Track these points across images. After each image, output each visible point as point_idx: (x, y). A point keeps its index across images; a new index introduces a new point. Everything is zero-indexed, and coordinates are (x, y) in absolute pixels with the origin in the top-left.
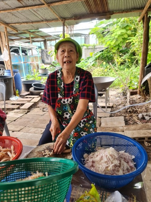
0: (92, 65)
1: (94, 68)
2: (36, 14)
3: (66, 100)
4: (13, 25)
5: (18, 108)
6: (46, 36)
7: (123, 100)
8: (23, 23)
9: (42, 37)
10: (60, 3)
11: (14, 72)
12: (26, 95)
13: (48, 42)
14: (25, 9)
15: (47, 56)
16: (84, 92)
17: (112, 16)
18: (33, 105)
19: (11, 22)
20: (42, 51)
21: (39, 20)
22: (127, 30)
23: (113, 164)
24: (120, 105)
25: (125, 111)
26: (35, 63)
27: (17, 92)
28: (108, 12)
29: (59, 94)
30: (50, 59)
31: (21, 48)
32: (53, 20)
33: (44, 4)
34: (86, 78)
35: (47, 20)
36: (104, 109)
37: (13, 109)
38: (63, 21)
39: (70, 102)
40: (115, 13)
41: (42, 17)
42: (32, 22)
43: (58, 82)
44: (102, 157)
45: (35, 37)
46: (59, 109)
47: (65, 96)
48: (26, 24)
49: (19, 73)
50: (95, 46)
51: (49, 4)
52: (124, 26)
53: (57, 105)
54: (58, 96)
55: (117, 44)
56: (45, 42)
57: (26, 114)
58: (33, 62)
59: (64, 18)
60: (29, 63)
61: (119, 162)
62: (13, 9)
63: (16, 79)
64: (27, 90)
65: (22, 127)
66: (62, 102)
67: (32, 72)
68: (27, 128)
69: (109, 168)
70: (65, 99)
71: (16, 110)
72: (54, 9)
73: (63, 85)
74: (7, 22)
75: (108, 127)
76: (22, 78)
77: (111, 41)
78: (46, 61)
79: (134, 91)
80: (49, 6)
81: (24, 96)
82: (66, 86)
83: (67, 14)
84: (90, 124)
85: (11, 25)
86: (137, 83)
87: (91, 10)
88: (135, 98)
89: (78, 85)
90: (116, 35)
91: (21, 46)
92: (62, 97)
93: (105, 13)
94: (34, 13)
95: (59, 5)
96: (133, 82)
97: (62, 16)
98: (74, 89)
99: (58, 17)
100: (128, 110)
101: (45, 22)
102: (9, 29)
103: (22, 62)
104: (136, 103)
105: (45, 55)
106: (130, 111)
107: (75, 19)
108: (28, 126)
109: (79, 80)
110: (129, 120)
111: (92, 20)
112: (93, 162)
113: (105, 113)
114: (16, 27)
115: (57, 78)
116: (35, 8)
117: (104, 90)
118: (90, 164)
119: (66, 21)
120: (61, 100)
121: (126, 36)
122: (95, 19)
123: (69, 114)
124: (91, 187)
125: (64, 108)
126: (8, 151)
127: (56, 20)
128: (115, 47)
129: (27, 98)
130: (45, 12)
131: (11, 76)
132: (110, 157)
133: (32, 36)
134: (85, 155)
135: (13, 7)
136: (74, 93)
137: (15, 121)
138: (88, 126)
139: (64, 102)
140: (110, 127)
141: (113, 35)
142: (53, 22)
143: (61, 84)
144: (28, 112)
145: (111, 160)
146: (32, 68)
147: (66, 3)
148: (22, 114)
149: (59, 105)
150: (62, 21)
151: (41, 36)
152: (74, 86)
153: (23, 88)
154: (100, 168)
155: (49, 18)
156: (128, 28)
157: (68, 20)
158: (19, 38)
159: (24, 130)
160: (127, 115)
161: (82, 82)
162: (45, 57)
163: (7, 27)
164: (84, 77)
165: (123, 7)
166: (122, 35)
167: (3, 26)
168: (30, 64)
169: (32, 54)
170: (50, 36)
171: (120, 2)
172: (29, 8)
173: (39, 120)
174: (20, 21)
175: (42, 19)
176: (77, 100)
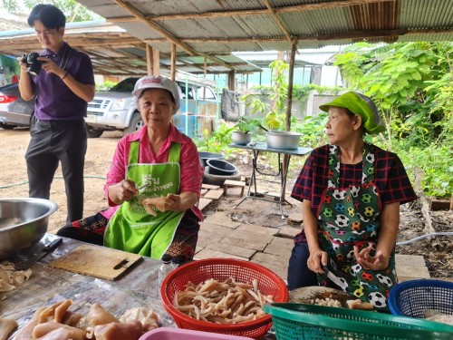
2: (242, 25)
3: (342, 194)
4: (188, 41)
7: (413, 219)
8: (211, 39)
9: (228, 64)
10: (299, 7)
13: (237, 76)
14: (225, 14)
15: (234, 105)
17: (400, 37)
18: (210, 204)
19: (186, 36)
20: (224, 94)
21: (245, 35)
22: (421, 64)
24: (407, 229)
25: (424, 245)
26: (208, 117)
28: (395, 28)
29: (330, 182)
30: (237, 111)
31: (189, 84)
32: (272, 37)
33: (266, 8)
35: (260, 38)
38: (293, 42)
40: (411, 31)
41: (252, 31)
42: (229, 39)
43: (330, 161)
45: (212, 65)
48: (215, 41)
50: (337, 92)
51: (276, 7)
52: (415, 56)
53: (325, 198)
54: (327, 183)
55: (395, 92)
56: (231, 74)
58: (203, 114)
59: (296, 35)
60: (196, 116)
62: (201, 14)
66: (334, 195)
67: (200, 134)
70: (340, 191)
72: (283, 19)
73: (338, 167)
77: (382, 85)
78: (230, 114)
79: (442, 201)
80: (275, 12)
82: (344, 169)
83: (304, 28)
85: (185, 41)
86: (448, 184)
87: (358, 23)
88: (445, 218)
89: (372, 169)
90: (395, 72)
91: (189, 80)
92: (334, 187)
93: (388, 29)
94: (239, 22)
95: (292, 12)
96: (437, 181)
97: (293, 32)
98: (364, 176)
99: (285, 33)
100: (434, 244)
101: (256, 40)
102: (180, 48)
103: (186, 113)
104: (448, 228)
105: (229, 101)
106: (437, 246)
107: (319, 39)
108: (209, 247)
109: (373, 160)
110: (437, 267)
111: (354, 41)
114: (192, 45)
115: (328, 156)
116: (244, 15)
119: (300, 41)
120: (332, 190)
121: (418, 77)
122: (361, 40)
123: (347, 219)
125: (338, 207)
127: (280, 37)
128: (389, 97)
130: (265, 22)
133: (209, 61)
135: (202, 9)
136: (363, 182)
139: (338, 196)
141: (387, 72)
142: (273, 41)
143: (336, 166)
146: (200, 125)
149: (328, 200)
150: (292, 40)
151: (226, 63)
152: (364, 170)
155: (265, 32)
156: (423, 60)
157: (305, 38)
158: (181, 63)
160: (431, 254)
162: (228, 106)
163: (177, 45)
165: (431, 21)
166: (409, 74)
167: (170, 42)
168: (199, 117)
169: (204, 98)
170: (245, 63)
171: (428, 11)
172: (234, 14)
173: (230, 238)
174: (206, 35)
175: (250, 34)
176: (367, 196)
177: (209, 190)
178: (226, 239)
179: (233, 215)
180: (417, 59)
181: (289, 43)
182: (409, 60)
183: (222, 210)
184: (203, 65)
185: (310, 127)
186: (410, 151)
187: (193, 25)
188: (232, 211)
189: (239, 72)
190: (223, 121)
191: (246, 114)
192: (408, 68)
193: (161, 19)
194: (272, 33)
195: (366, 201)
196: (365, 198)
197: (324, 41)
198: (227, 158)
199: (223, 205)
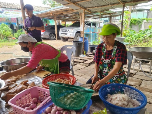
0: (149, 36)
1: (150, 39)
3: (106, 61)
5: (83, 63)
6: (112, 13)
11: (85, 39)
12: (90, 55)
16: (119, 58)
18: (93, 62)
19: (88, 7)
21: (106, 4)
23: (122, 103)
27: (85, 52)
29: (102, 57)
32: (116, 3)
34: (121, 49)
35: (112, 4)
36: (148, 74)
37: (80, 63)
38: (124, 4)
39: (109, 62)
41: (108, 2)
42: (101, 6)
43: (103, 49)
44: (117, 98)
45: (104, 15)
46: (101, 65)
47: (106, 58)
48: (97, 8)
49: (88, 40)
53: (100, 63)
54: (101, 57)
56: (110, 17)
57: (87, 67)
58: (99, 32)
59: (125, 2)
61: (127, 103)
63: (86, 43)
64: (92, 51)
65: (83, 74)
66: (104, 61)
67: (98, 39)
68: (85, 75)
69: (119, 104)
71: (81, 64)
73: (105, 51)
74: (85, 7)
75: (146, 88)
76: (89, 43)
81: (89, 55)
82: (107, 52)
84: (121, 79)
85: (88, 9)
89: (115, 52)
91: (93, 21)
92: (104, 58)
98: (113, 55)
102: (86, 11)
103: (92, 32)
108: (86, 74)
109: (116, 49)
112: (111, 99)
113: (147, 77)
114: (90, 10)
115: (102, 47)
117: (150, 58)
118: (110, 100)
119: (127, 4)
120: (103, 60)
123: (107, 70)
124: (104, 109)
125: (105, 65)
126: (69, 82)
127: (118, 3)
129: (90, 57)
131: (83, 41)
132: (122, 99)
133: (101, 14)
134: (109, 95)
136: (112, 57)
137: (79, 70)
138: (119, 80)
139: (105, 62)
140: (147, 89)
142: (116, 5)
143: (104, 51)
144: (89, 66)
145: (122, 100)
146: (98, 36)
148: (85, 67)
149: (101, 63)
151: (108, 13)
152: (113, 52)
153: (89, 50)
154: (113, 103)
155: (113, 2)
157: (128, 2)
158: (92, 15)
159: (83, 76)
161: (118, 51)
163: (85, 10)
164: (120, 48)
167: (82, 10)
168: (97, 33)
169: (100, 26)
170: (115, 13)
174: (94, 6)
176: (113, 62)
189: (113, 16)
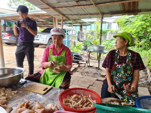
2: (85, 10)
3: (119, 66)
7: (144, 75)
8: (75, 15)
9: (80, 23)
10: (104, 4)
13: (83, 27)
14: (79, 7)
15: (82, 36)
17: (139, 13)
19: (66, 14)
20: (79, 33)
21: (86, 13)
22: (146, 22)
24: (142, 78)
25: (148, 84)
26: (73, 41)
28: (137, 10)
29: (115, 62)
30: (83, 38)
31: (67, 30)
33: (93, 5)
35: (91, 14)
40: (142, 11)
41: (88, 12)
43: (116, 55)
45: (75, 23)
48: (76, 16)
50: (117, 32)
51: (96, 4)
52: (144, 19)
53: (114, 67)
55: (137, 32)
56: (81, 26)
58: (72, 39)
60: (69, 40)
62: (71, 7)
66: (117, 66)
67: (71, 46)
70: (119, 65)
72: (98, 8)
73: (118, 57)
74: (64, 14)
77: (132, 29)
78: (81, 39)
80: (96, 6)
83: (106, 11)
85: (66, 16)
87: (124, 9)
89: (130, 58)
90: (137, 25)
91: (67, 28)
92: (117, 64)
93: (134, 11)
94: (84, 9)
95: (102, 5)
97: (102, 12)
98: (127, 60)
99: (99, 12)
101: (90, 15)
102: (64, 18)
103: (66, 39)
105: (80, 35)
107: (111, 14)
108: (74, 84)
111: (123, 15)
114: (68, 17)
115: (115, 53)
116: (86, 7)
119: (104, 15)
120: (116, 65)
121: (145, 27)
122: (125, 14)
123: (121, 75)
125: (118, 70)
127: (98, 14)
128: (135, 33)
130: (93, 9)
135: (71, 5)
136: (127, 62)
139: (118, 67)
141: (134, 25)
142: (95, 15)
146: (71, 43)
147: (108, 4)
149: (115, 68)
150: (102, 15)
152: (127, 58)
155: (92, 12)
156: (147, 21)
157: (106, 14)
158: (65, 23)
162: (80, 37)
165: (149, 8)
166: (142, 25)
169: (72, 34)
170: (86, 23)
171: (148, 4)
172: (82, 7)
173: (81, 81)
174: (73, 13)
175: (87, 13)
176: (128, 67)
177: (74, 65)
178: (80, 81)
179: (82, 73)
180: (144, 20)
181: (101, 16)
182: (142, 21)
183: (78, 72)
184: (72, 23)
185: (108, 44)
186: (143, 51)
187: (69, 11)
188: (82, 72)
189: (84, 25)
190: (78, 42)
191: (86, 39)
192: (141, 24)
193: (58, 9)
194: (95, 12)
195: (128, 69)
196: (127, 68)
197: (113, 15)
198: (80, 54)
199: (79, 70)
